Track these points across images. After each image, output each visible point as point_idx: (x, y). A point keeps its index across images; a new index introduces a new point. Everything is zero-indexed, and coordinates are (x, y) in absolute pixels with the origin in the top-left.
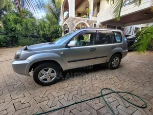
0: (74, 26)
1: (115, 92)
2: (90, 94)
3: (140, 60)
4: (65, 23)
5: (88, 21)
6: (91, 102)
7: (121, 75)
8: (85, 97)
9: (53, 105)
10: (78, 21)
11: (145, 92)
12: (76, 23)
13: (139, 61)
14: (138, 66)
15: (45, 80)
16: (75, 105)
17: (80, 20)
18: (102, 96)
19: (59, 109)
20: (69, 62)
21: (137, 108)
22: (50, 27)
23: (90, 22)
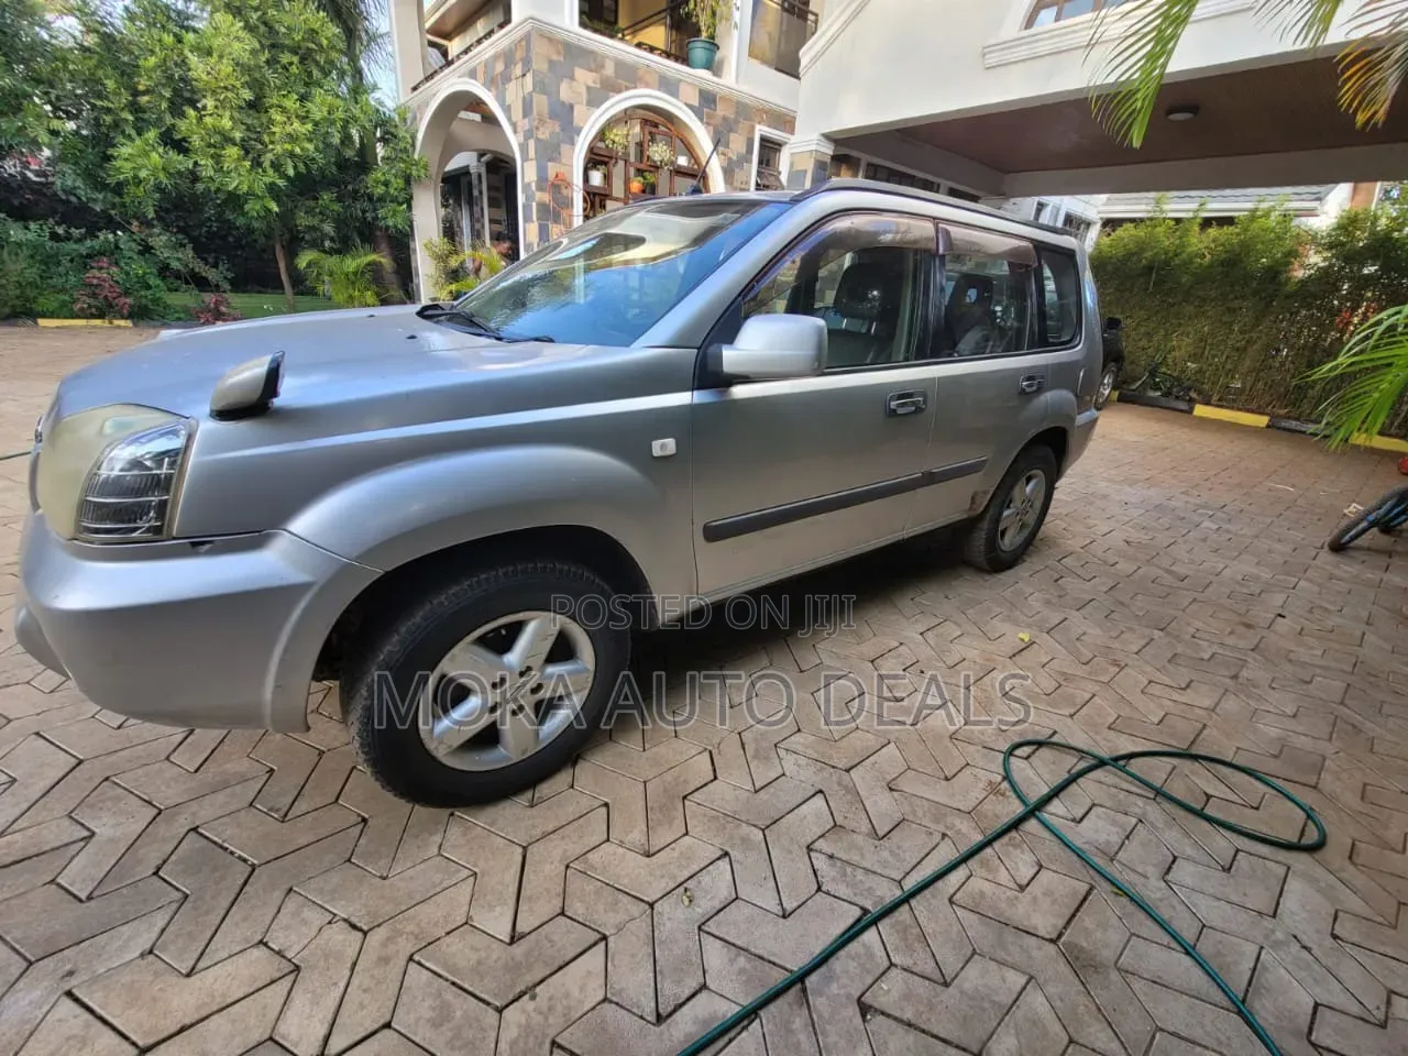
0: (570, 131)
1: (1101, 763)
2: (940, 811)
3: (1132, 482)
4: (451, 83)
5: (708, 100)
6: (976, 881)
7: (1075, 617)
8: (910, 844)
9: (671, 991)
10: (610, 88)
11: (1274, 732)
12: (595, 101)
13: (1133, 494)
14: (1143, 537)
15: (488, 737)
16: (870, 936)
17: (629, 76)
18: (1034, 810)
19: (750, 1014)
20: (714, 534)
21: (1282, 855)
22: (255, 106)
23: (722, 110)
